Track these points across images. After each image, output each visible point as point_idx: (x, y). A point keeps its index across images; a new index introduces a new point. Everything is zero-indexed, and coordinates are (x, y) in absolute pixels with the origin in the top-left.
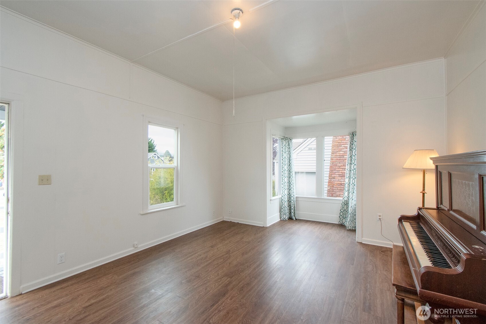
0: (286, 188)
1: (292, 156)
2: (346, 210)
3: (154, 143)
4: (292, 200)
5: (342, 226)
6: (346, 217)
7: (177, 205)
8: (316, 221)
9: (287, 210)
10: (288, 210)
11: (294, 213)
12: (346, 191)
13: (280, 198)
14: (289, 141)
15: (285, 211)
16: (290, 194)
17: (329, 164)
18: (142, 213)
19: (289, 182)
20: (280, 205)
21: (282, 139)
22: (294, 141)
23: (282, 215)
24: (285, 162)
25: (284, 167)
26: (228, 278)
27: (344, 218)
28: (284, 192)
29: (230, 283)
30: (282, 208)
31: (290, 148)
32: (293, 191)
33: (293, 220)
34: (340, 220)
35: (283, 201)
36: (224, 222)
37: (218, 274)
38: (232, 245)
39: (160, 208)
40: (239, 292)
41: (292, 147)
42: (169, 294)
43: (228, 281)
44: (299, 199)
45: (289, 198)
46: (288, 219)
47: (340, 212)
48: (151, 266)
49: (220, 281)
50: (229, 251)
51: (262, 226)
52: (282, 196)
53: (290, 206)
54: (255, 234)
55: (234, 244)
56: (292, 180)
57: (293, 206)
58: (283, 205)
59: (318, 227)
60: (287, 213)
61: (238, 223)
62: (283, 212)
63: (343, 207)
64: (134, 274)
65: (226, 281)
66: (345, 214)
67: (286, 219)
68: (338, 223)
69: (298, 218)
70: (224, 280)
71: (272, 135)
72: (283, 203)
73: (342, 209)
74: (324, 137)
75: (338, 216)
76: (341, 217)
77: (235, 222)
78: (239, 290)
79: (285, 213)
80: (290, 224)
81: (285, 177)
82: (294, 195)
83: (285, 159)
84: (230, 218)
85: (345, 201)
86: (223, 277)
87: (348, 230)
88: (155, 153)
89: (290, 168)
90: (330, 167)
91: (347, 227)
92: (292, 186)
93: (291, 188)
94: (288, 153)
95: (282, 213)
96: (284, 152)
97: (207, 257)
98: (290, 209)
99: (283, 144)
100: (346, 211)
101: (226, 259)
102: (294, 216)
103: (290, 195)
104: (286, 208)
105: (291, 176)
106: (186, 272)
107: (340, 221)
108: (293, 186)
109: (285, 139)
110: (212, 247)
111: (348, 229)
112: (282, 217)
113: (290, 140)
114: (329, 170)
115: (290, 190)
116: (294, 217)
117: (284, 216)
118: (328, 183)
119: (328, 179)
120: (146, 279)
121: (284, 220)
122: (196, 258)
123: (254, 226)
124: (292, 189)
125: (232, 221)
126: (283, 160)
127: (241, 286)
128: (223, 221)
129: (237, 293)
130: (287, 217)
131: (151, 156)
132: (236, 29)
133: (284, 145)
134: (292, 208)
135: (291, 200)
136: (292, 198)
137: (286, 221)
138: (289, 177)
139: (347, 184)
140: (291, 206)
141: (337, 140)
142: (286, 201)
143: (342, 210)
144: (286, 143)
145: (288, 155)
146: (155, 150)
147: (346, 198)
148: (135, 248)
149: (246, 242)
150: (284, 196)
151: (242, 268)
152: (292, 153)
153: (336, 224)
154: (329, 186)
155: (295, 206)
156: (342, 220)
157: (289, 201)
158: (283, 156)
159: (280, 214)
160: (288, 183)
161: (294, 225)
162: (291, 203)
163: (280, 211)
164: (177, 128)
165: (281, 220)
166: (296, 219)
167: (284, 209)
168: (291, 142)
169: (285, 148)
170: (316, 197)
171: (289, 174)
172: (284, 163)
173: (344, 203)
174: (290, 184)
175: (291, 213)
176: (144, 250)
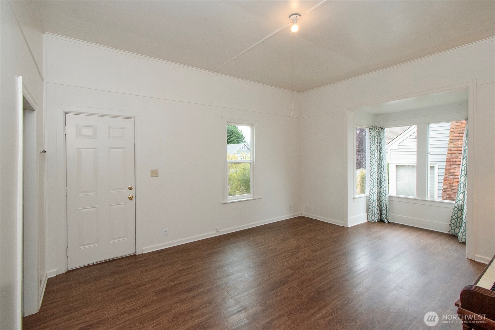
0: (374, 186)
1: (383, 148)
2: (461, 217)
3: (243, 135)
4: (384, 200)
5: (453, 237)
6: (460, 225)
7: (253, 197)
8: (415, 227)
9: (376, 211)
10: (378, 211)
11: (386, 215)
12: (461, 193)
13: (367, 196)
14: (379, 131)
15: (374, 212)
16: (380, 192)
17: (446, 156)
18: (222, 202)
19: (380, 178)
20: (367, 204)
21: (370, 129)
22: (387, 130)
23: (370, 216)
24: (374, 155)
25: (372, 161)
26: (290, 271)
27: (457, 227)
28: (372, 190)
29: (293, 275)
30: (370, 208)
31: (381, 138)
32: (384, 189)
33: (385, 222)
34: (451, 229)
35: (371, 200)
36: (301, 218)
37: (283, 265)
38: (304, 241)
39: (237, 199)
40: (299, 284)
41: (383, 138)
42: (238, 273)
43: (291, 273)
44: (394, 199)
45: (380, 197)
46: (378, 221)
47: (451, 218)
48: (227, 249)
49: (283, 272)
50: (299, 246)
51: (343, 226)
52: (370, 195)
53: (380, 207)
54: (332, 233)
55: (306, 241)
56: (383, 176)
57: (385, 206)
58: (371, 205)
59: (416, 235)
60: (376, 214)
61: (316, 220)
62: (372, 212)
63: (455, 213)
64: (215, 252)
65: (289, 273)
66: (459, 222)
67: (375, 221)
68: (448, 233)
69: (391, 221)
70: (287, 272)
71: (356, 125)
72: (371, 203)
73: (455, 215)
74: (428, 125)
75: (449, 224)
76: (452, 225)
77: (313, 219)
78: (299, 282)
79: (373, 214)
80: (379, 227)
81: (374, 173)
82: (386, 194)
83: (374, 151)
84: (308, 214)
85: (459, 205)
86: (287, 269)
87: (460, 243)
88: (244, 144)
89: (381, 162)
90: (447, 160)
91: (460, 239)
92: (383, 183)
93: (382, 185)
94: (378, 144)
95: (370, 214)
96: (372, 143)
97: (276, 248)
98: (381, 210)
99: (371, 134)
100: (461, 219)
101: (294, 254)
102: (386, 218)
103: (381, 194)
104: (375, 208)
105: (382, 171)
106: (255, 259)
107: (451, 231)
108: (385, 183)
109: (373, 129)
110: (283, 240)
111: (461, 241)
112: (370, 218)
113: (382, 129)
114: (445, 164)
115: (380, 188)
116: (386, 220)
117: (373, 218)
118: (443, 180)
119: (444, 175)
120: (222, 258)
121: (373, 221)
122: (266, 248)
123: (334, 224)
124: (383, 187)
125: (310, 217)
126: (372, 153)
127: (303, 280)
128: (301, 216)
129: (297, 285)
130: (376, 219)
131: (241, 147)
132: (294, 33)
133: (372, 136)
134: (384, 208)
135: (382, 200)
136: (383, 198)
137: (374, 223)
138: (379, 172)
139: (462, 185)
140: (382, 206)
141: (458, 124)
142: (374, 200)
143: (454, 217)
144: (375, 133)
145: (378, 147)
146: (245, 140)
147: (461, 202)
148: (217, 232)
149: (319, 240)
150: (372, 195)
151: (307, 264)
152: (384, 145)
153: (444, 233)
154: (444, 184)
155: (388, 206)
156: (454, 230)
157: (380, 200)
158: (371, 148)
159: (368, 214)
160: (378, 179)
161: (383, 229)
162: (382, 203)
163: (368, 211)
164: (253, 125)
165: (368, 221)
166: (389, 222)
167: (372, 209)
168: (383, 131)
169: (374, 139)
170: (417, 198)
171: (380, 169)
172: (372, 156)
173: (458, 207)
174: (381, 181)
175: (382, 214)
176: (224, 235)
